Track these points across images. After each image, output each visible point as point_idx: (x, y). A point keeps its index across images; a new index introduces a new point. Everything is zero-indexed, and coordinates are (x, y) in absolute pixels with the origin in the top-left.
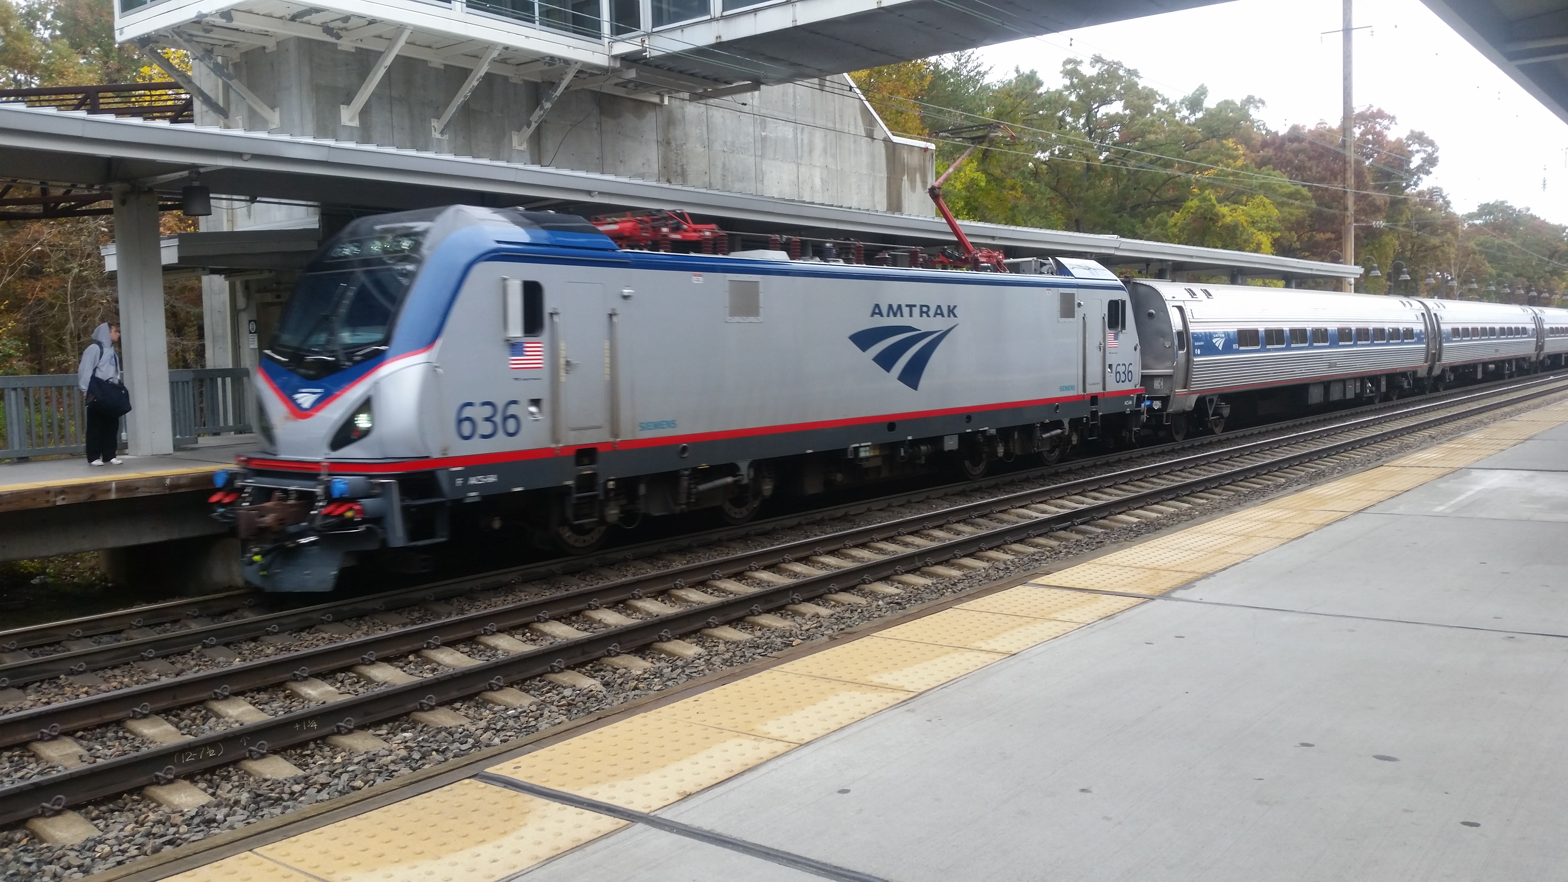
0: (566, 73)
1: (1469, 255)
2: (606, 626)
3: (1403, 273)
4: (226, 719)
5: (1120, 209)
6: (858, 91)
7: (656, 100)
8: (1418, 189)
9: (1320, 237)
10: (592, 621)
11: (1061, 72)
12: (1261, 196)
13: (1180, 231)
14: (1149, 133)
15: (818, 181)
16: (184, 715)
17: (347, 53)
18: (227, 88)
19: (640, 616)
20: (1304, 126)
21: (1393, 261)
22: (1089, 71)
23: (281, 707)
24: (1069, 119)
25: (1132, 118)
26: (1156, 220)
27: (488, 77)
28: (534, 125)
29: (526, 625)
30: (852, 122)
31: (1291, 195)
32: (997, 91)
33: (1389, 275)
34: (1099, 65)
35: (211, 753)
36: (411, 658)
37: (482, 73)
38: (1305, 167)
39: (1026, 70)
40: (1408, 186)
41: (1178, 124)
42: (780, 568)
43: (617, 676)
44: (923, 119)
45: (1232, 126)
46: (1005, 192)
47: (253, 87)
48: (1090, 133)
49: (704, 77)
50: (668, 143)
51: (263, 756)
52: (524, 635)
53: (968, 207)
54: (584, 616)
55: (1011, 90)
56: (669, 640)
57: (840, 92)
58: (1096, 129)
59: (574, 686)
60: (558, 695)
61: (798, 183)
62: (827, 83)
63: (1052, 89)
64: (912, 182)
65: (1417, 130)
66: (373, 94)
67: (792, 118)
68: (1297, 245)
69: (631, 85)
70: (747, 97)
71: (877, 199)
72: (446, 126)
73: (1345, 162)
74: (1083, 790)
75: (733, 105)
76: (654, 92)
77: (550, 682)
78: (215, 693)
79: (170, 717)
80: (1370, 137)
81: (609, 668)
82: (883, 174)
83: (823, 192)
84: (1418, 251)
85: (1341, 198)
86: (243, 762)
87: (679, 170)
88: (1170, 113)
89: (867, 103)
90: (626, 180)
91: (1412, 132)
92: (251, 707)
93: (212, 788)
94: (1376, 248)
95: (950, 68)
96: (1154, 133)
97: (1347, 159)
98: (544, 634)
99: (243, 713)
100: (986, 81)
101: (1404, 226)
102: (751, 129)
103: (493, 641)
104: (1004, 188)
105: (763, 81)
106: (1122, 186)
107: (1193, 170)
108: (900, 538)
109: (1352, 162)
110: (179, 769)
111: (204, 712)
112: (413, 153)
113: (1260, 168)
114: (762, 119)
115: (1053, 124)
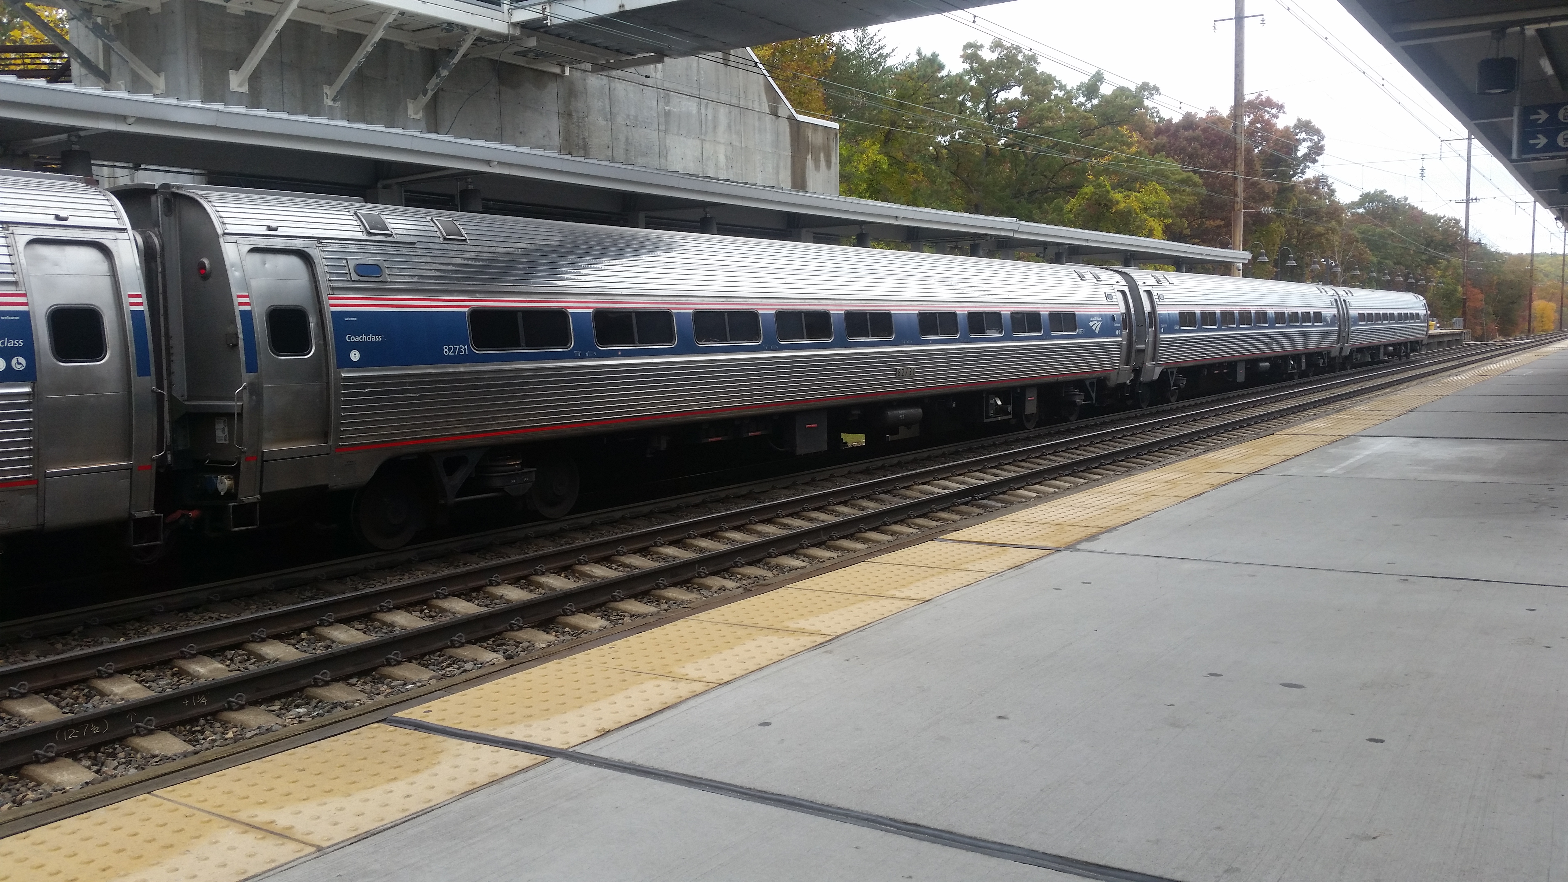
0: (464, 40)
1: (1352, 243)
2: (508, 601)
3: (1290, 259)
4: (111, 697)
5: (1018, 194)
6: (760, 66)
7: (557, 70)
8: (1304, 177)
9: (1210, 224)
10: (493, 597)
11: (961, 57)
12: (1154, 183)
13: (1075, 217)
14: (1047, 118)
15: (722, 158)
16: (66, 694)
17: (236, 16)
18: (107, 50)
19: (543, 591)
20: (1196, 114)
21: (1280, 248)
22: (988, 56)
23: (168, 684)
24: (969, 104)
25: (1030, 104)
26: (1052, 205)
27: (383, 44)
28: (430, 94)
29: (424, 602)
30: (756, 99)
31: (1183, 182)
32: (900, 74)
33: (1276, 261)
34: (998, 50)
35: (96, 730)
36: (304, 635)
37: (377, 38)
38: (1197, 155)
39: (927, 52)
40: (1293, 175)
41: (1075, 110)
42: (685, 544)
43: (520, 649)
44: (825, 100)
45: (1127, 112)
46: (906, 175)
47: (136, 49)
48: (989, 119)
49: (606, 48)
50: (570, 115)
51: (151, 732)
52: (422, 611)
53: (871, 189)
54: (485, 593)
55: (914, 73)
56: (573, 613)
57: (744, 67)
58: (996, 114)
59: (476, 660)
60: (458, 669)
61: (702, 160)
62: (732, 58)
63: (953, 73)
64: (817, 161)
65: (1305, 118)
66: (263, 59)
67: (696, 93)
68: (1188, 231)
69: (531, 55)
70: (650, 69)
71: (781, 177)
72: (340, 92)
73: (1236, 149)
74: (1000, 717)
75: (636, 77)
76: (555, 62)
77: (450, 657)
78: (99, 671)
79: (51, 696)
80: (1259, 125)
81: (512, 642)
82: (788, 153)
83: (727, 169)
84: (1303, 238)
85: (1231, 186)
86: (129, 739)
87: (581, 143)
88: (1067, 99)
89: (770, 79)
90: (527, 151)
91: (1299, 120)
92: (137, 685)
93: (96, 765)
94: (1264, 235)
95: (853, 49)
96: (1052, 119)
97: (1238, 146)
98: (443, 611)
99: (129, 691)
100: (889, 62)
101: (1291, 213)
102: (655, 103)
103: (390, 618)
104: (906, 171)
105: (667, 52)
106: (1020, 172)
107: (1088, 154)
108: (805, 514)
109: (1243, 149)
110: (61, 747)
111: (86, 690)
112: (304, 118)
113: (1153, 155)
114: (665, 93)
115: (954, 109)
